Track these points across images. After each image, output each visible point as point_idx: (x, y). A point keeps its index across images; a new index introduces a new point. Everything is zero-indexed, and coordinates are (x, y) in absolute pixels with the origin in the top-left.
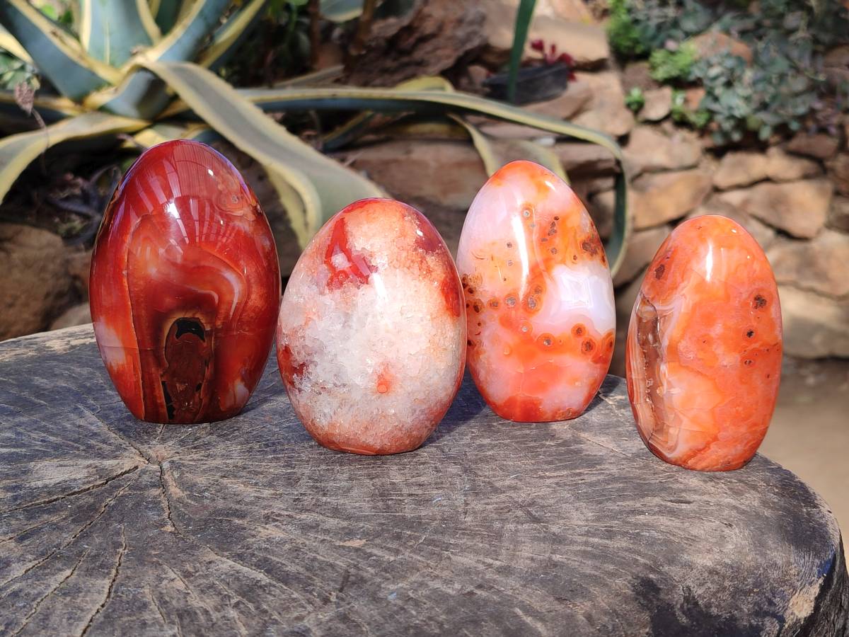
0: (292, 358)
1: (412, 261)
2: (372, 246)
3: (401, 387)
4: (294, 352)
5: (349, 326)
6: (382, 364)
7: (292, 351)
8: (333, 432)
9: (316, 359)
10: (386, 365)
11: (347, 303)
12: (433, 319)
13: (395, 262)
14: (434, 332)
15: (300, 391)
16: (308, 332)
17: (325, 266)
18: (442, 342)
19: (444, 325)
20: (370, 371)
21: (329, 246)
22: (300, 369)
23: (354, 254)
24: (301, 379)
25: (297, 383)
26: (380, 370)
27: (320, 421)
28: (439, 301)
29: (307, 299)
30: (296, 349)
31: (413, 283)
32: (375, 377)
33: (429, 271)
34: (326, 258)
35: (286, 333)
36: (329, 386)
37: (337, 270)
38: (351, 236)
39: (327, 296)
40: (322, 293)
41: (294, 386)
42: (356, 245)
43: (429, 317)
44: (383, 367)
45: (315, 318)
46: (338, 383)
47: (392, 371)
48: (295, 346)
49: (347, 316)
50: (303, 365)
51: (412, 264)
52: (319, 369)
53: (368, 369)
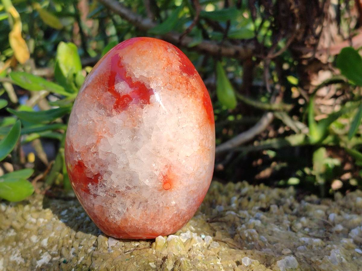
0: (86, 171)
1: (181, 83)
2: (148, 73)
3: (181, 183)
4: (88, 166)
5: (137, 139)
6: (166, 166)
7: (86, 165)
8: (126, 225)
9: (110, 169)
10: (169, 167)
11: (134, 121)
12: (200, 127)
13: (168, 85)
14: (202, 137)
15: (95, 196)
16: (101, 148)
17: (109, 93)
18: (207, 144)
19: (208, 131)
20: (157, 173)
21: (110, 77)
22: (96, 179)
23: (134, 81)
24: (97, 187)
25: (92, 191)
26: (165, 172)
27: (114, 218)
28: (203, 113)
29: (96, 121)
30: (90, 163)
31: (184, 101)
32: (161, 178)
33: (193, 90)
34: (109, 86)
35: (78, 151)
36: (122, 189)
37: (122, 95)
38: (128, 67)
39: (115, 117)
40: (109, 115)
41: (89, 193)
42: (135, 73)
43: (197, 126)
44: (167, 169)
45: (105, 135)
46: (130, 186)
47: (174, 171)
48: (89, 160)
49: (134, 131)
50: (99, 175)
51: (181, 86)
52: (113, 177)
53: (155, 172)
